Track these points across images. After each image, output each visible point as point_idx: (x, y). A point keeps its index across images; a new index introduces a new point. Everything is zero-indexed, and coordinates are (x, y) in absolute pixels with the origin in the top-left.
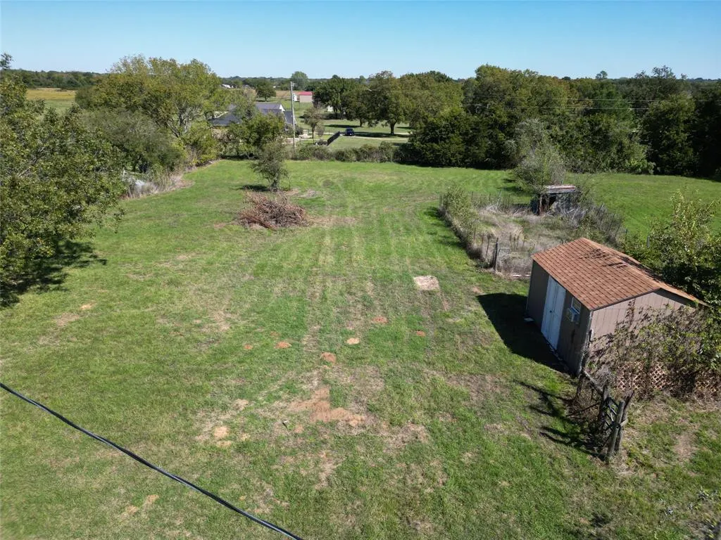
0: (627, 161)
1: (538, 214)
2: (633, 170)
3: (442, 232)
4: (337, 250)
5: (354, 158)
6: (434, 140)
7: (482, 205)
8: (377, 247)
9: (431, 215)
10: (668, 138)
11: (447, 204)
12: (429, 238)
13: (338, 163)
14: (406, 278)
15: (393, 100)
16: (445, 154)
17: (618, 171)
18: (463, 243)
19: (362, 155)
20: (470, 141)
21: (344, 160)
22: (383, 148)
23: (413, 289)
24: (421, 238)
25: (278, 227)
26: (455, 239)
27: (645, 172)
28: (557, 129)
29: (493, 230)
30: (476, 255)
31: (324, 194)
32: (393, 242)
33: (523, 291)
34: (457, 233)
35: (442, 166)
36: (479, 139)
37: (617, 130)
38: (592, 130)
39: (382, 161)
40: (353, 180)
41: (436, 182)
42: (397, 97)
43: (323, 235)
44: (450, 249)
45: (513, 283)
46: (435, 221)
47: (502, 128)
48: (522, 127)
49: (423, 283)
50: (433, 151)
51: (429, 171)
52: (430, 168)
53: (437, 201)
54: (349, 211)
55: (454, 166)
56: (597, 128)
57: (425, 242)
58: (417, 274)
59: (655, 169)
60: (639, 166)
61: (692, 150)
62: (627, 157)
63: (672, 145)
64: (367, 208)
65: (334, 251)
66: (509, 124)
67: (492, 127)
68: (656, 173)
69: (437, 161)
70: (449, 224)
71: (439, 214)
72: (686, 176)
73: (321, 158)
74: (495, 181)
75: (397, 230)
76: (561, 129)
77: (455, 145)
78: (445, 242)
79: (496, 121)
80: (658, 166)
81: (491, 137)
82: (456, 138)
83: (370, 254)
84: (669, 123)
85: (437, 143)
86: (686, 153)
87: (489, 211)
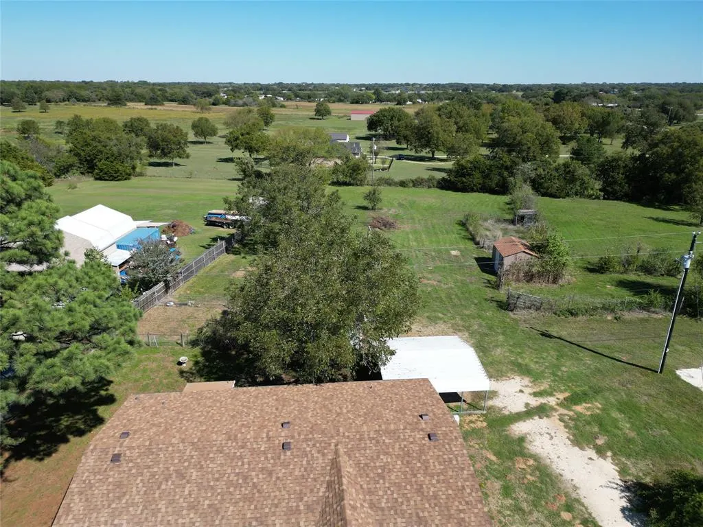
0: (586, 191)
1: (515, 225)
2: (590, 197)
3: (464, 233)
4: (416, 240)
5: (411, 185)
6: (463, 175)
7: (486, 220)
8: (434, 240)
9: (459, 224)
10: (613, 177)
11: (467, 220)
12: (457, 236)
13: (401, 188)
14: (448, 251)
15: (435, 135)
16: (470, 185)
17: (580, 197)
18: (473, 239)
19: (417, 183)
20: (487, 176)
21: (405, 187)
22: (430, 180)
23: (450, 254)
24: (454, 236)
25: (386, 229)
26: (470, 237)
27: (598, 198)
28: (542, 170)
29: (488, 233)
30: (477, 243)
31: (401, 212)
32: (441, 237)
33: (491, 257)
34: (471, 234)
35: (468, 192)
36: (492, 175)
37: (580, 172)
38: (565, 171)
39: (429, 187)
40: (415, 202)
41: (463, 204)
42: (438, 133)
43: (407, 234)
44: (467, 241)
45: (487, 253)
46: (461, 228)
47: (507, 168)
48: (518, 170)
49: (454, 253)
50: (463, 182)
51: (459, 195)
52: (460, 193)
53: (463, 217)
54: (417, 221)
55: (475, 192)
56: (568, 170)
57: (456, 238)
58: (452, 250)
59: (604, 196)
60: (593, 195)
61: (627, 185)
62: (586, 188)
63: (615, 182)
64: (426, 220)
65: (415, 241)
66: (511, 166)
67: (500, 168)
68: (604, 199)
69: (464, 189)
70: (467, 230)
71: (463, 224)
72: (624, 201)
73: (390, 185)
74: (499, 204)
75: (442, 232)
76: (544, 170)
77: (477, 178)
78: (464, 238)
79: (502, 165)
80: (605, 194)
81: (500, 174)
82: (477, 175)
83: (431, 242)
84: (613, 168)
85: (465, 177)
86: (623, 188)
87: (489, 224)
